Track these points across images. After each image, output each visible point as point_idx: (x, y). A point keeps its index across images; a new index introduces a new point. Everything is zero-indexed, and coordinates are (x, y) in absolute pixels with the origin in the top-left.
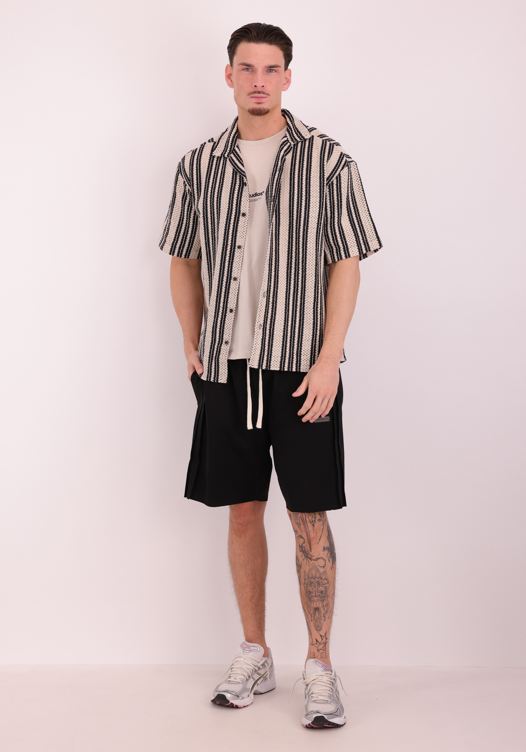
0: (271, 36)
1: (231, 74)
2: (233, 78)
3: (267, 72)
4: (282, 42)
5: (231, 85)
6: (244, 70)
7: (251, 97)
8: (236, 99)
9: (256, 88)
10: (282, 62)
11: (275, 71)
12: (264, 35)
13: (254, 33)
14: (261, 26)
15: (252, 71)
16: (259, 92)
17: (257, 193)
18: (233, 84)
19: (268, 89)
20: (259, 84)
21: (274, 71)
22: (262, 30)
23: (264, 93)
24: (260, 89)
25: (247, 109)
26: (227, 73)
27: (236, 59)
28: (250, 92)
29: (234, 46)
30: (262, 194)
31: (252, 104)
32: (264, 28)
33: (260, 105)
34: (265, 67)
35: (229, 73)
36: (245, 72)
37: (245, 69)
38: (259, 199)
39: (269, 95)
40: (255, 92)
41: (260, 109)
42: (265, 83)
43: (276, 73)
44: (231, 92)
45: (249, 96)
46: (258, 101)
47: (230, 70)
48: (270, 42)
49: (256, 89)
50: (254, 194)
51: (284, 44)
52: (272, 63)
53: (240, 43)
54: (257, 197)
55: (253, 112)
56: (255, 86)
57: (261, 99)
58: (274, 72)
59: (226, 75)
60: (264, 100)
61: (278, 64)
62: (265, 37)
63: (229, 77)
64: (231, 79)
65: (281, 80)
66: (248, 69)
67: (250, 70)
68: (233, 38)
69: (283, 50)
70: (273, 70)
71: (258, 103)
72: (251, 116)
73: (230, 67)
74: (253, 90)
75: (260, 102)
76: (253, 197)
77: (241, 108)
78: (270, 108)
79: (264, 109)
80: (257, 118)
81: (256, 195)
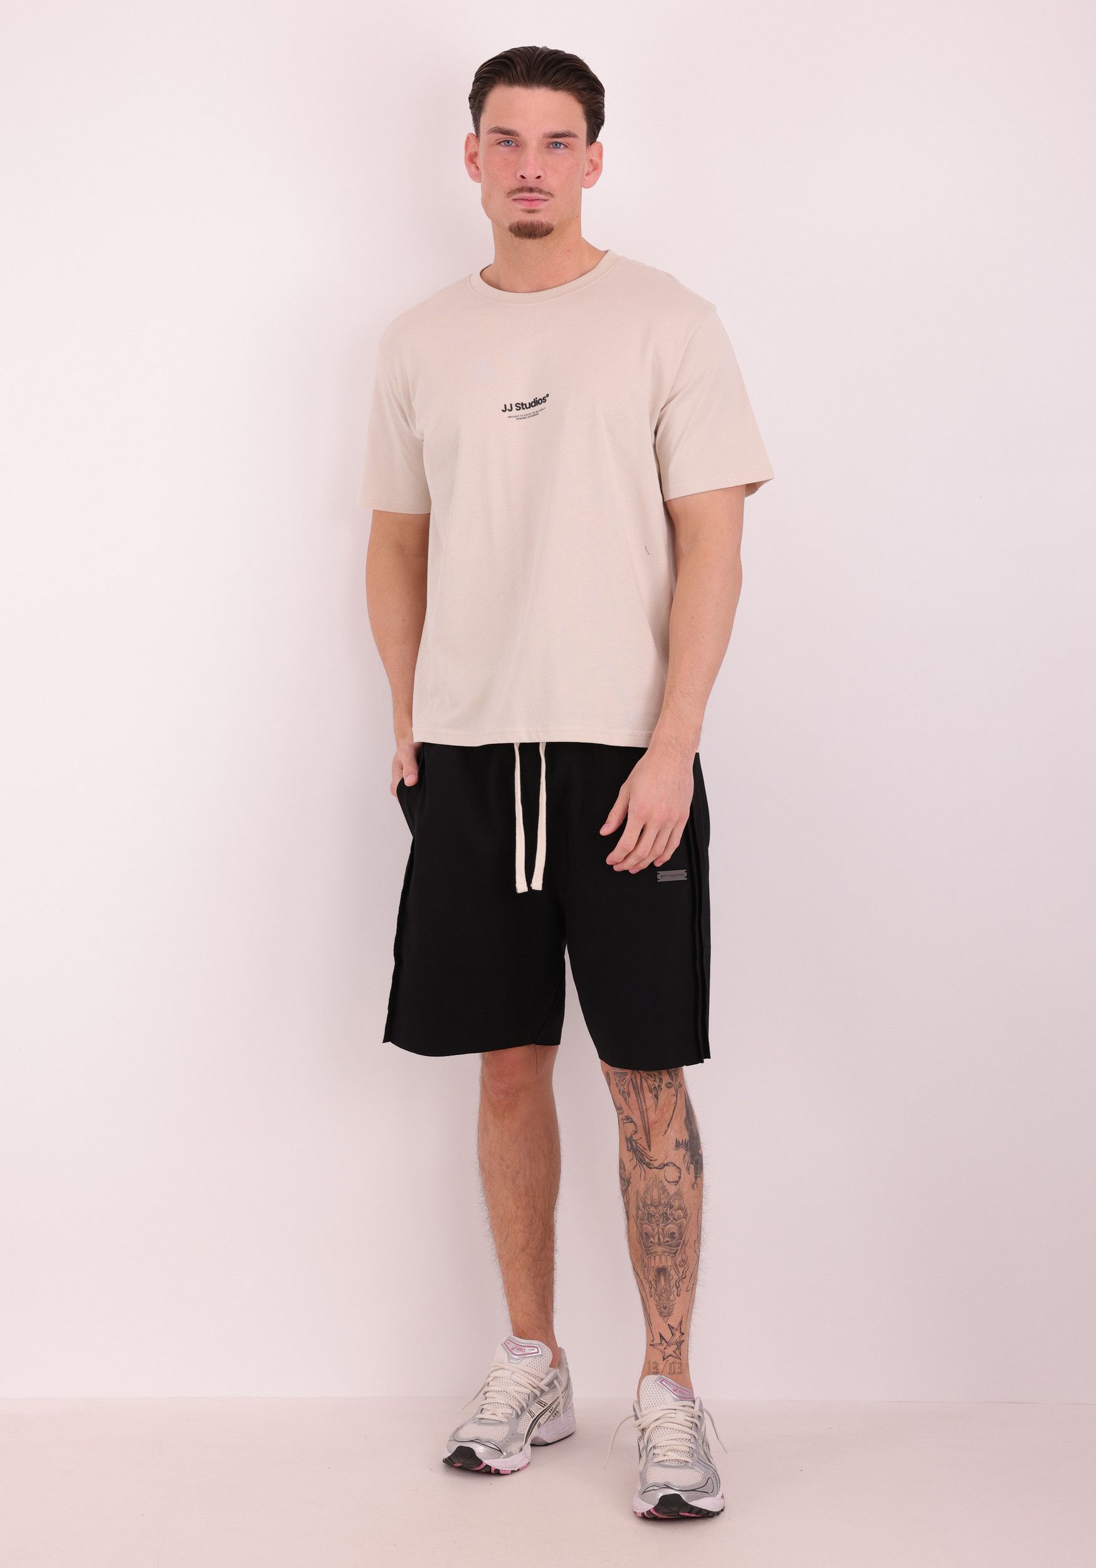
0: (557, 72)
1: (476, 152)
2: (480, 161)
3: (548, 147)
4: (581, 85)
5: (476, 177)
6: (499, 143)
7: (515, 200)
8: (486, 204)
9: (524, 180)
10: (581, 127)
11: (566, 146)
12: (541, 69)
13: (521, 67)
14: (537, 53)
15: (517, 146)
16: (531, 190)
17: (537, 400)
18: (480, 174)
19: (551, 182)
20: (530, 173)
21: (562, 146)
22: (538, 61)
23: (541, 191)
24: (531, 182)
25: (507, 225)
26: (468, 152)
27: (484, 120)
28: (513, 188)
29: (481, 94)
30: (546, 400)
31: (518, 215)
32: (543, 55)
33: (532, 214)
34: (543, 137)
35: (472, 150)
36: (502, 149)
37: (501, 142)
38: (541, 410)
39: (552, 195)
40: (521, 190)
41: (532, 223)
42: (545, 172)
43: (567, 150)
44: (474, 190)
45: (511, 199)
46: (529, 208)
47: (474, 146)
48: (555, 85)
49: (524, 183)
50: (532, 402)
51: (584, 89)
52: (560, 128)
53: (492, 87)
54: (539, 407)
55: (519, 229)
56: (523, 177)
57: (535, 202)
58: (563, 148)
59: (465, 154)
60: (542, 206)
61: (573, 131)
62: (544, 73)
63: (472, 159)
64: (475, 163)
65: (578, 165)
66: (508, 142)
67: (514, 144)
68: (480, 79)
69: (581, 101)
70: (560, 144)
71: (530, 212)
72: (517, 240)
73: (473, 141)
74: (518, 185)
75: (533, 208)
76: (530, 407)
77: (496, 224)
78: (555, 223)
79: (542, 225)
80: (529, 244)
81: (531, 405)
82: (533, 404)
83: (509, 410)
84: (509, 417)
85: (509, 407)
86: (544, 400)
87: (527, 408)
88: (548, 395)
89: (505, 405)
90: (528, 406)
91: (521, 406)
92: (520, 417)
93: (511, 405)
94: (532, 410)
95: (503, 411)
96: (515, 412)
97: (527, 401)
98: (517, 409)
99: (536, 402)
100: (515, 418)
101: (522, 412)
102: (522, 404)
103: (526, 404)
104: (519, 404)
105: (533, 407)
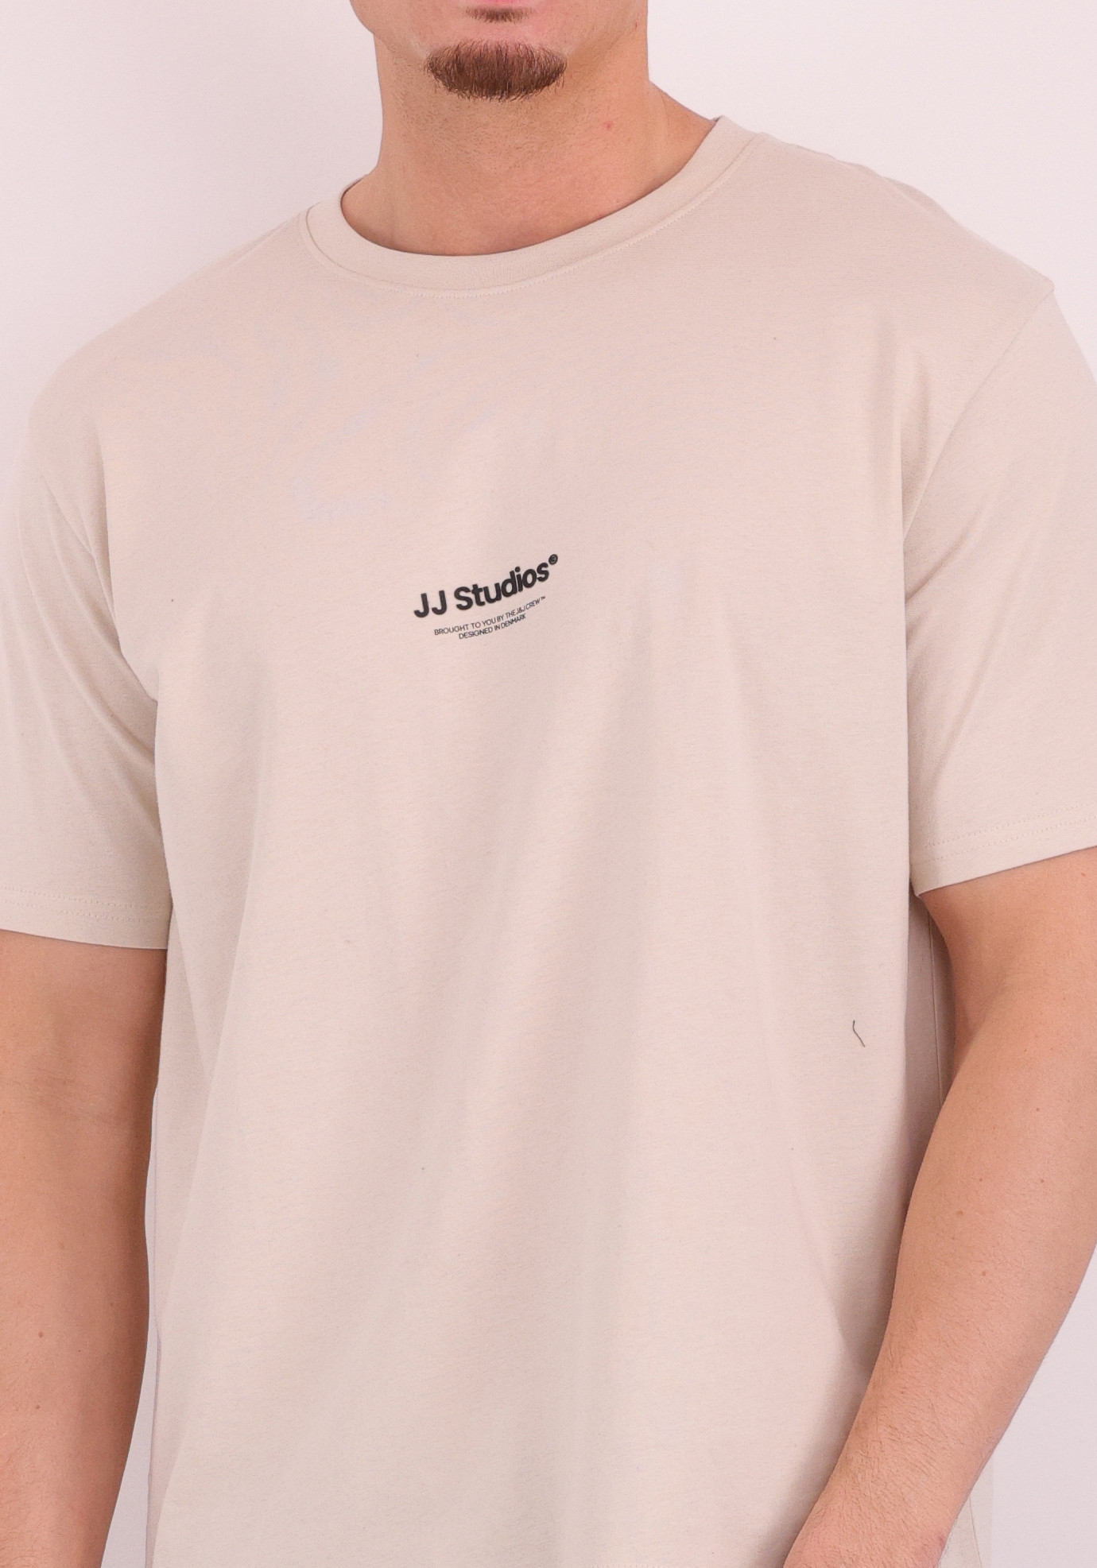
17: (522, 573)
25: (424, 55)
30: (547, 573)
31: (460, 24)
33: (501, 25)
38: (532, 604)
41: (499, 52)
46: (493, 7)
50: (506, 582)
54: (525, 595)
55: (461, 70)
60: (532, 2)
71: (494, 17)
72: (450, 100)
75: (505, 8)
76: (498, 598)
77: (389, 46)
78: (566, 51)
79: (529, 58)
80: (488, 111)
81: (501, 591)
82: (509, 588)
83: (435, 611)
84: (438, 632)
85: (434, 602)
86: (541, 573)
87: (491, 601)
88: (553, 559)
89: (424, 597)
90: (493, 595)
91: (471, 596)
92: (471, 629)
93: (442, 594)
94: (506, 604)
95: (417, 613)
96: (454, 616)
97: (490, 579)
98: (460, 607)
99: (518, 582)
100: (456, 635)
101: (477, 613)
102: (476, 590)
103: (486, 590)
104: (466, 590)
105: (508, 595)
